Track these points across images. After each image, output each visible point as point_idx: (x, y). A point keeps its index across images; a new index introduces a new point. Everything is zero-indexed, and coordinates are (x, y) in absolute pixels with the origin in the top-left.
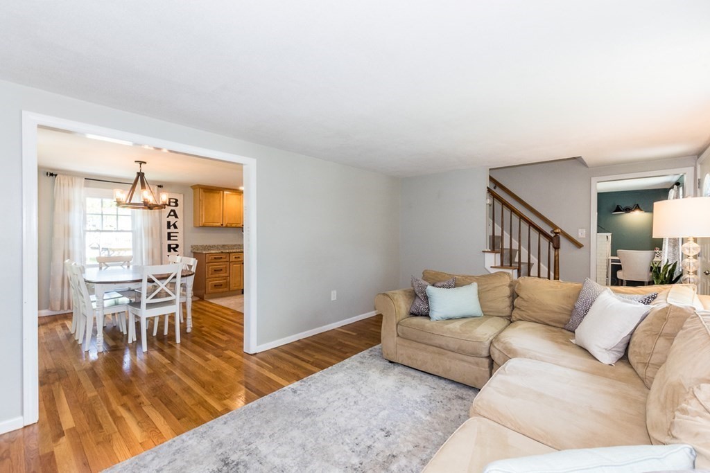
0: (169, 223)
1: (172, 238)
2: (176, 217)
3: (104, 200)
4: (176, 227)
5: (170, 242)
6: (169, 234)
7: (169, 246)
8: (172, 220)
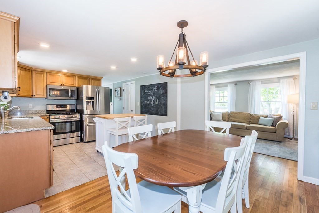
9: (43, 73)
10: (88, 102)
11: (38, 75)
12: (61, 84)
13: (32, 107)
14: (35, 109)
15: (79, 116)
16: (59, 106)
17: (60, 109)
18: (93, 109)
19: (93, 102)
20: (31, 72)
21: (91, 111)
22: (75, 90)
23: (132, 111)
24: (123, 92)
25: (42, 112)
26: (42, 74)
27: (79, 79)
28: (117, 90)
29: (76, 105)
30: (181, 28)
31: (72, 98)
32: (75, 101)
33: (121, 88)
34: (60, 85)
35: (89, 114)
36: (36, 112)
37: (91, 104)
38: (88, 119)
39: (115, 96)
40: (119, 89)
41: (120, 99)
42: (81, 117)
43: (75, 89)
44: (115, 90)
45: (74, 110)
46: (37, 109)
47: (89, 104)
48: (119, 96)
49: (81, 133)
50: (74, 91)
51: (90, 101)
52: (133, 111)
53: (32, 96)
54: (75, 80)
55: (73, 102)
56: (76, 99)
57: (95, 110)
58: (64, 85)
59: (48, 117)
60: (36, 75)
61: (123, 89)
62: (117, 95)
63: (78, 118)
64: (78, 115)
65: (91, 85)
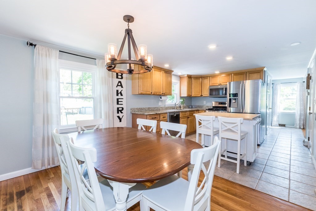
0: (117, 91)
1: (120, 103)
2: (122, 87)
3: (73, 72)
4: (122, 95)
5: (119, 106)
6: (118, 99)
7: (118, 108)
8: (119, 89)
9: (207, 77)
11: (205, 79)
13: (205, 104)
16: (220, 103)
21: (235, 109)
25: (210, 108)
27: (235, 76)
30: (128, 23)
31: (226, 96)
34: (218, 85)
35: (233, 111)
36: (207, 107)
53: (201, 95)
54: (230, 78)
57: (239, 108)
58: (221, 84)
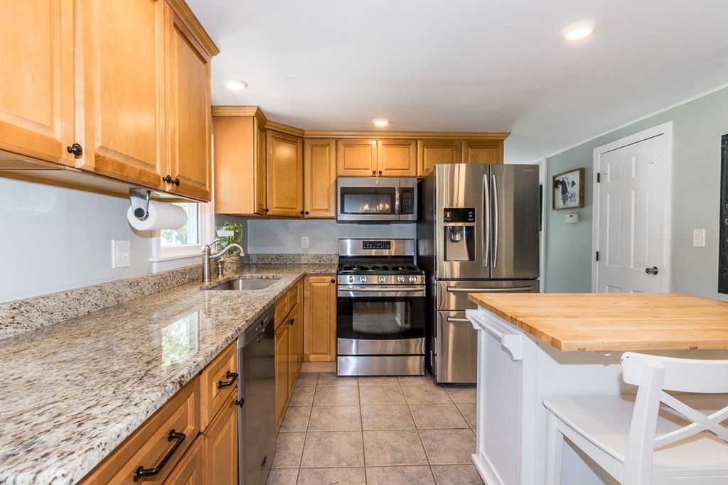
9: (327, 141)
10: (453, 230)
11: (317, 148)
12: (374, 172)
13: (307, 247)
14: (313, 252)
15: (422, 278)
16: (370, 243)
17: (373, 252)
18: (471, 257)
19: (470, 229)
20: (300, 145)
21: (464, 266)
22: (413, 188)
23: (648, 271)
24: (596, 187)
25: (328, 262)
26: (325, 146)
27: (425, 149)
28: (563, 183)
29: (417, 240)
31: (403, 217)
32: (414, 226)
33: (582, 172)
34: (371, 174)
35: (456, 275)
36: (317, 262)
37: (462, 237)
38: (453, 297)
39: (554, 207)
40: (575, 177)
41: (580, 218)
42: (429, 285)
43: (412, 184)
44: (556, 184)
45: (412, 257)
46: (319, 252)
47: (458, 237)
48: (576, 203)
49: (429, 346)
50: (410, 190)
51: (460, 224)
52: (655, 271)
53: (302, 213)
54: (412, 154)
55: (409, 231)
56: (416, 219)
57: (481, 262)
58: (380, 173)
59: (334, 278)
60: (312, 150)
61: (596, 170)
62: (565, 200)
63: (419, 288)
64: (419, 277)
65: (466, 162)
